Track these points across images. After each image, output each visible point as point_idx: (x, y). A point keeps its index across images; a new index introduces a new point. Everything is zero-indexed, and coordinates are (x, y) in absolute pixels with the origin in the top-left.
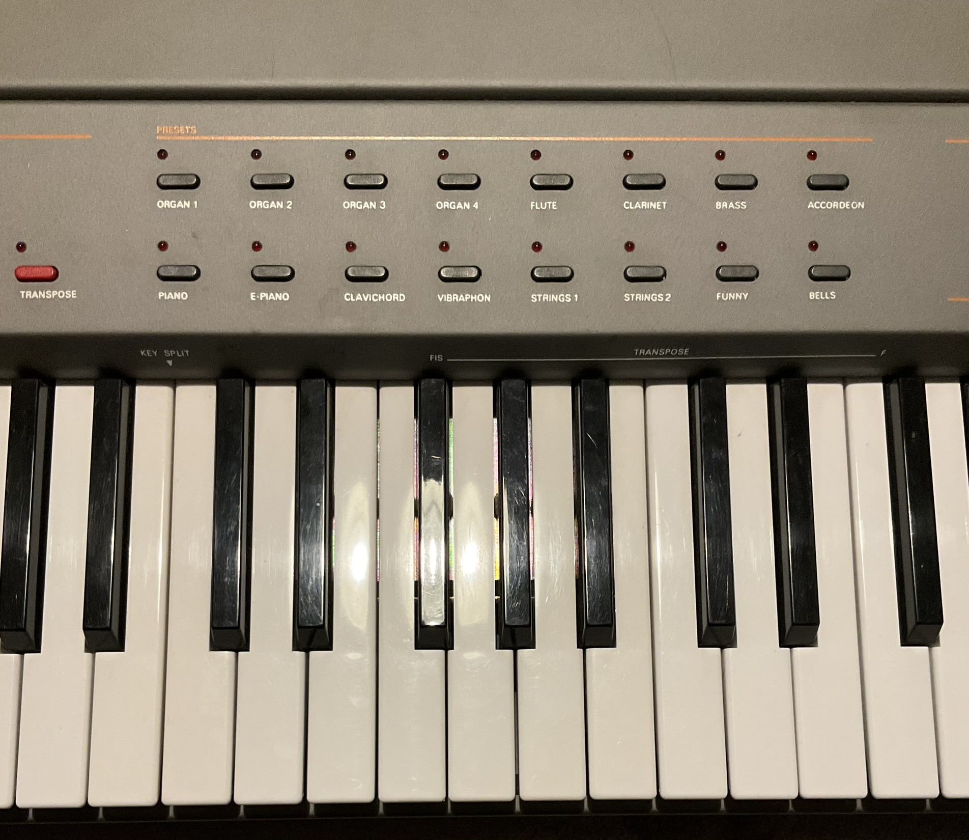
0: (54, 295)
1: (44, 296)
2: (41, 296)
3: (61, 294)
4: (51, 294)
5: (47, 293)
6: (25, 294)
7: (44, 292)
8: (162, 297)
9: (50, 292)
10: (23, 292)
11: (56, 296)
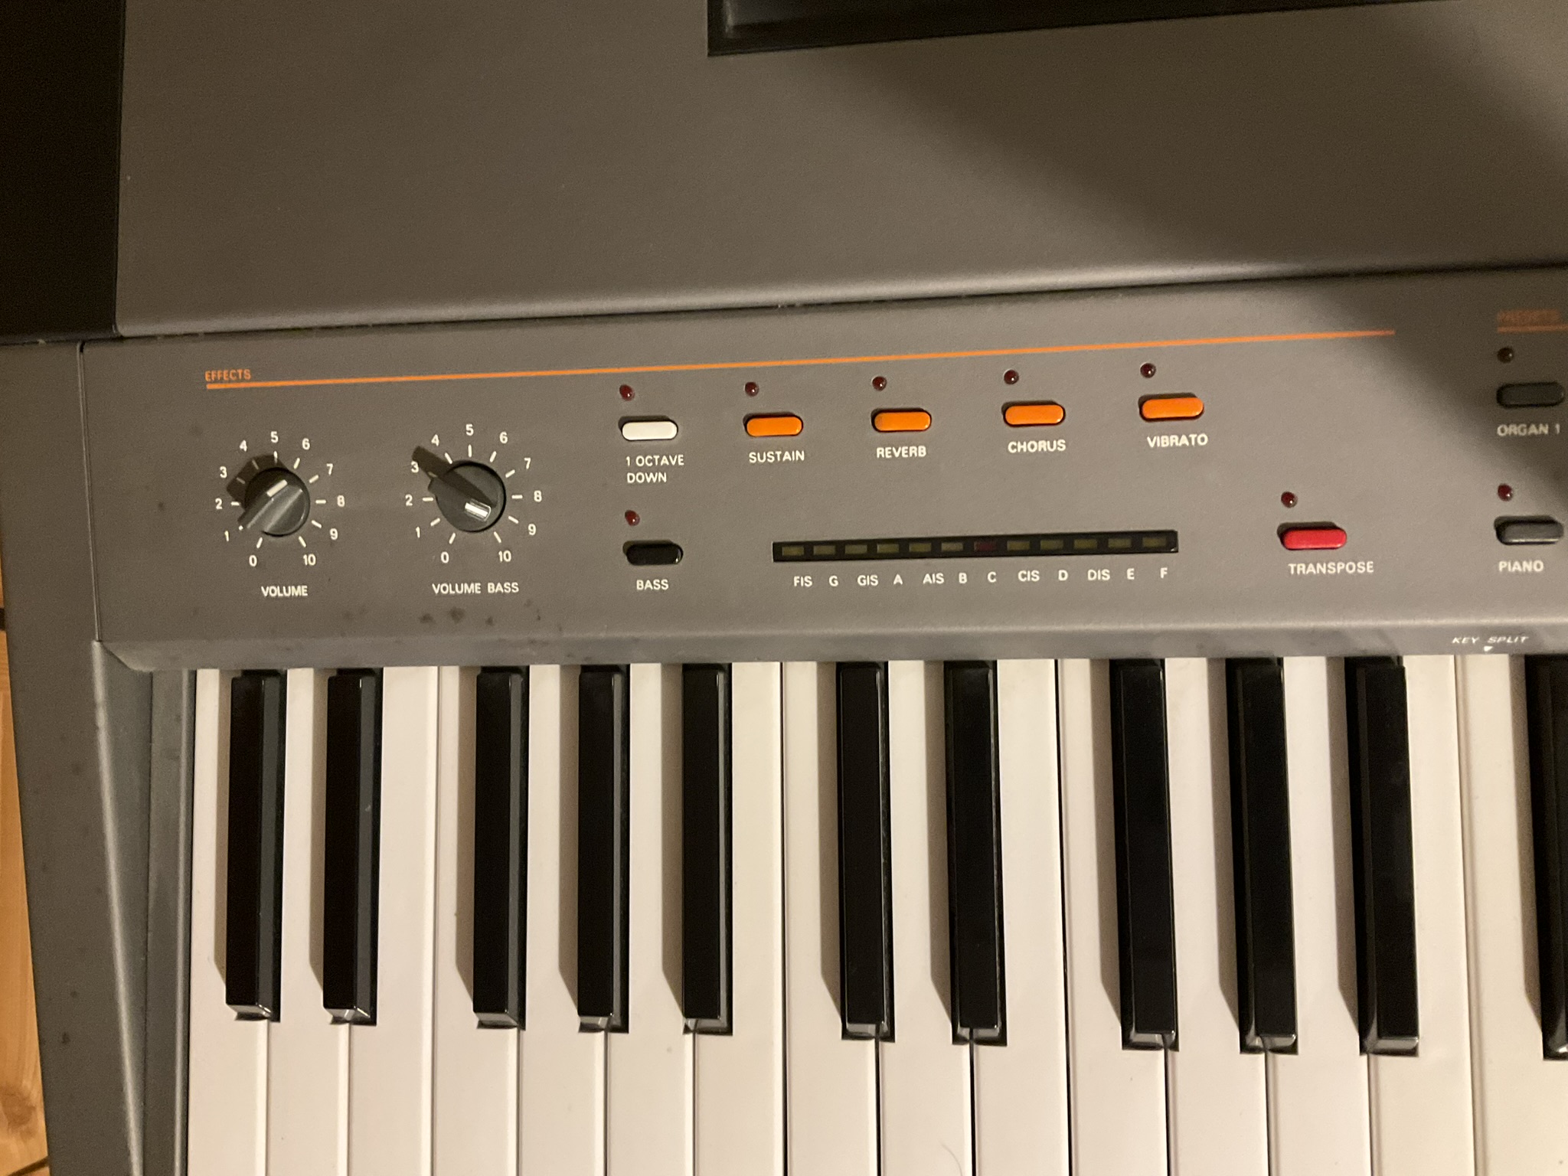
0: (1339, 568)
1: (1324, 571)
2: (1320, 570)
3: (1351, 568)
4: (1336, 567)
5: (1329, 566)
6: (1295, 569)
7: (1325, 565)
8: (1504, 569)
9: (1334, 564)
10: (1292, 566)
11: (1344, 571)
